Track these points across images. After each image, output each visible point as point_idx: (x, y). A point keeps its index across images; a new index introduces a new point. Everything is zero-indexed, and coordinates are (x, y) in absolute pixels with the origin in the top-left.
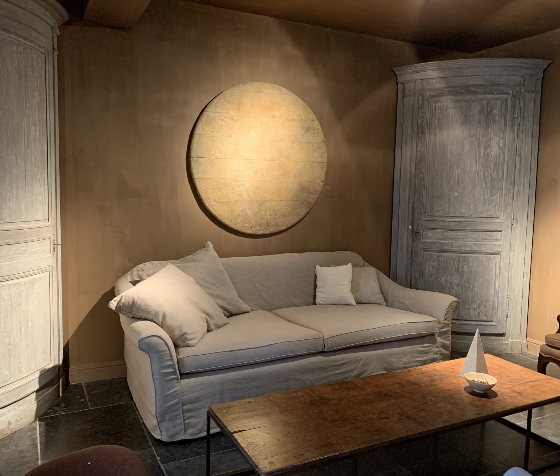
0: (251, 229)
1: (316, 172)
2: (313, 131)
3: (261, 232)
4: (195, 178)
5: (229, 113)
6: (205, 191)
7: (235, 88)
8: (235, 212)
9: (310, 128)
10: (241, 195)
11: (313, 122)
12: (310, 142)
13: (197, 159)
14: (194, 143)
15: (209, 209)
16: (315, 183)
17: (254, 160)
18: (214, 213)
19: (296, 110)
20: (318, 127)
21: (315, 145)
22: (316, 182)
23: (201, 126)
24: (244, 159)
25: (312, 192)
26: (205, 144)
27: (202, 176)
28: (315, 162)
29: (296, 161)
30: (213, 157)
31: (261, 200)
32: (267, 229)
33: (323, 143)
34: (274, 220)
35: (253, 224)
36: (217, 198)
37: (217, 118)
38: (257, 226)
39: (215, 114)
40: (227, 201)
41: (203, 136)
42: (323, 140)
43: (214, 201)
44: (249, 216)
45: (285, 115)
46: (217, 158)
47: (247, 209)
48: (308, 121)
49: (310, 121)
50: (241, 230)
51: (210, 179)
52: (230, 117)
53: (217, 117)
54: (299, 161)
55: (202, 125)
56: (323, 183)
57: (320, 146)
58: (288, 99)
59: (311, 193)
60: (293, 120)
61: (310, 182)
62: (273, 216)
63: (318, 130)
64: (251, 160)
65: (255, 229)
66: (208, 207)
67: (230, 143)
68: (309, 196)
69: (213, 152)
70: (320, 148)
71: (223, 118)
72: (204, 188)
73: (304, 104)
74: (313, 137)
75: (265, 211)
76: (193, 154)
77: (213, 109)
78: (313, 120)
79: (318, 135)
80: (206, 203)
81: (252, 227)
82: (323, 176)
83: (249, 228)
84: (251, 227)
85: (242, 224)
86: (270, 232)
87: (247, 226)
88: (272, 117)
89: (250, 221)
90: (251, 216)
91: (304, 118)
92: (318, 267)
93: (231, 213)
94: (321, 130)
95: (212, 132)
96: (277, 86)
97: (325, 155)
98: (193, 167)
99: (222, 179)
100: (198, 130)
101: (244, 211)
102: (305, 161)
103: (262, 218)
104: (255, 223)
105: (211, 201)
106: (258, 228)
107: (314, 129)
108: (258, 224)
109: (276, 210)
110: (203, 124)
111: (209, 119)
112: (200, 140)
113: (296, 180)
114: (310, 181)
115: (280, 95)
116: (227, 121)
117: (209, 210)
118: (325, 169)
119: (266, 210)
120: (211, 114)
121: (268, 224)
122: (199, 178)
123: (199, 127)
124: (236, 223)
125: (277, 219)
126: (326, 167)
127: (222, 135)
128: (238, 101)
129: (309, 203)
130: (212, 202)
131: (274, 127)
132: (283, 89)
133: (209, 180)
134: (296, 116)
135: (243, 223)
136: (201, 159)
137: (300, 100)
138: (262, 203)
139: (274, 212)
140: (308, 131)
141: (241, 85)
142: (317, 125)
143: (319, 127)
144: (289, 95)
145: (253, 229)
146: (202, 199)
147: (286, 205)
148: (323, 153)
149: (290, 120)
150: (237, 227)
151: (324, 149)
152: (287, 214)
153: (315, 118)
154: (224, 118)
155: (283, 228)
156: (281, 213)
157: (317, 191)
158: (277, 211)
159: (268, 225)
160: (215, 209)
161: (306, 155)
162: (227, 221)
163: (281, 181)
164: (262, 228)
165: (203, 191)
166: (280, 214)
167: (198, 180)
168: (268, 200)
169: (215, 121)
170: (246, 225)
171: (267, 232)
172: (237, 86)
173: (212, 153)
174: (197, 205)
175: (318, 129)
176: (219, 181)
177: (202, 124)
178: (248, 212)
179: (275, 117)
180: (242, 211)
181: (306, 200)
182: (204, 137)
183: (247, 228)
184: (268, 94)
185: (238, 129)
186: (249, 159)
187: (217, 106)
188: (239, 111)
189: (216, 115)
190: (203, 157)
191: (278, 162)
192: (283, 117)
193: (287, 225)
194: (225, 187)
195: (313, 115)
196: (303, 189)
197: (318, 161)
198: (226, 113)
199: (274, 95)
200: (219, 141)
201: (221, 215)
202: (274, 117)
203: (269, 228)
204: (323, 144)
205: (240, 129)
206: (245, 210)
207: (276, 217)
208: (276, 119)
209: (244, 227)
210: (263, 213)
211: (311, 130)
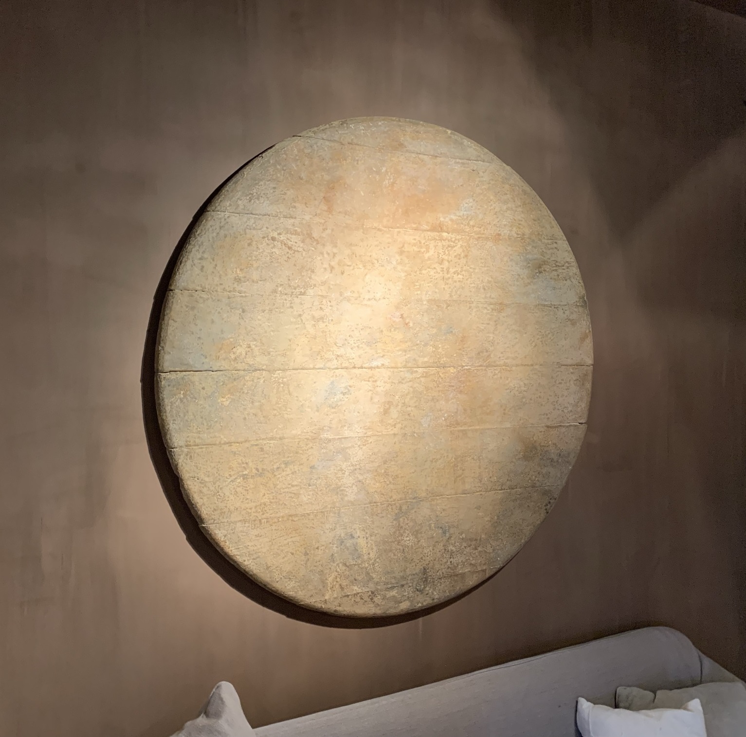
0: (372, 599)
1: (563, 396)
2: (555, 273)
3: (404, 607)
4: (176, 445)
5: (295, 218)
6: (212, 488)
7: (315, 133)
8: (317, 548)
9: (545, 263)
10: (338, 490)
11: (555, 245)
12: (545, 305)
13: (183, 378)
14: (171, 322)
15: (227, 550)
16: (563, 430)
17: (378, 367)
18: (246, 563)
19: (505, 207)
20: (568, 260)
21: (560, 313)
22: (564, 426)
23: (196, 261)
24: (346, 368)
25: (555, 459)
26: (213, 322)
27: (199, 437)
28: (560, 365)
29: (506, 365)
30: (240, 366)
31: (401, 499)
32: (421, 591)
33: (582, 306)
34: (445, 560)
35: (377, 583)
36: (256, 507)
37: (254, 232)
38: (393, 588)
39: (249, 219)
40: (290, 516)
41: (204, 295)
42: (583, 297)
43: (245, 521)
44: (366, 557)
45: (472, 223)
46: (256, 370)
47: (358, 533)
48: (540, 240)
49: (546, 241)
50: (338, 608)
51: (230, 443)
52: (299, 230)
53: (254, 229)
54: (517, 365)
55: (200, 259)
56: (584, 427)
57: (574, 316)
58: (481, 174)
59: (552, 460)
60: (497, 238)
61: (548, 427)
62: (440, 546)
63: (568, 268)
64: (371, 368)
65: (384, 597)
66: (222, 544)
67: (300, 315)
68: (544, 471)
69: (240, 350)
70: (573, 322)
71: (275, 234)
72: (207, 479)
73: (528, 189)
74: (554, 288)
75: (416, 533)
76: (167, 359)
77: (240, 202)
78: (553, 238)
79: (567, 283)
80: (217, 532)
82: (584, 405)
83: (366, 598)
84: (373, 593)
85: (342, 588)
86: (431, 602)
87: (360, 591)
88: (433, 229)
89: (368, 574)
90: (372, 556)
91: (527, 231)
93: (306, 554)
94: (575, 270)
95: (238, 280)
96: (449, 132)
97: (589, 344)
98: (168, 408)
99: (272, 439)
100: (186, 276)
101: (349, 543)
102: (532, 365)
103: (405, 559)
104: (383, 579)
105: (235, 522)
106: (394, 593)
107: (557, 266)
108: (393, 581)
109: (449, 527)
110: (205, 256)
111: (226, 236)
112: (193, 308)
113: (508, 425)
114: (549, 424)
115: (458, 160)
116: (290, 244)
117: (226, 554)
118: (589, 386)
119: (417, 531)
120: (234, 219)
121: (425, 577)
122: (191, 443)
123: (189, 263)
124: (321, 587)
125: (452, 554)
126: (590, 377)
127: (275, 291)
128: (327, 177)
129: (545, 493)
130: (239, 524)
131: (441, 262)
132: (466, 142)
133: (226, 447)
134: (505, 225)
135: (345, 582)
136: (196, 377)
137: (516, 178)
138: (404, 508)
139: (444, 533)
140: (540, 272)
141: (335, 123)
142: (564, 253)
143: (569, 257)
144: (483, 161)
145: (378, 598)
146: (200, 517)
147: (478, 508)
148: (583, 339)
149: (487, 239)
150: (325, 601)
151: (584, 325)
152: (483, 536)
154: (279, 234)
155: (471, 582)
156: (464, 535)
157: (569, 454)
158: (452, 531)
159: (426, 580)
160: (247, 547)
161: (536, 345)
162: (292, 584)
163: (462, 431)
164: (408, 592)
165: (205, 490)
166: (463, 539)
167: (185, 450)
168: (424, 495)
169: (249, 245)
170: (356, 589)
171: (422, 602)
172: (322, 127)
173: (238, 352)
174: (185, 537)
175: (567, 264)
176: (262, 449)
177: (199, 256)
178: (362, 542)
179: (442, 230)
180: (342, 543)
181: (538, 484)
182: (208, 299)
183: (358, 599)
184: (421, 156)
185: (325, 269)
186: (362, 368)
187: (255, 191)
188: (330, 210)
189: (252, 221)
190: (206, 367)
191: (452, 370)
192: (467, 229)
193: (484, 571)
194: (283, 466)
195: (554, 223)
196: (529, 449)
197: (569, 362)
198: (285, 217)
199: (439, 160)
200: (264, 311)
201: (268, 568)
202: (438, 228)
203: (427, 589)
204: (581, 309)
205: (332, 268)
206: (352, 537)
207: (451, 548)
208: (445, 234)
209: (348, 596)
210: (409, 540)
211: (547, 268)
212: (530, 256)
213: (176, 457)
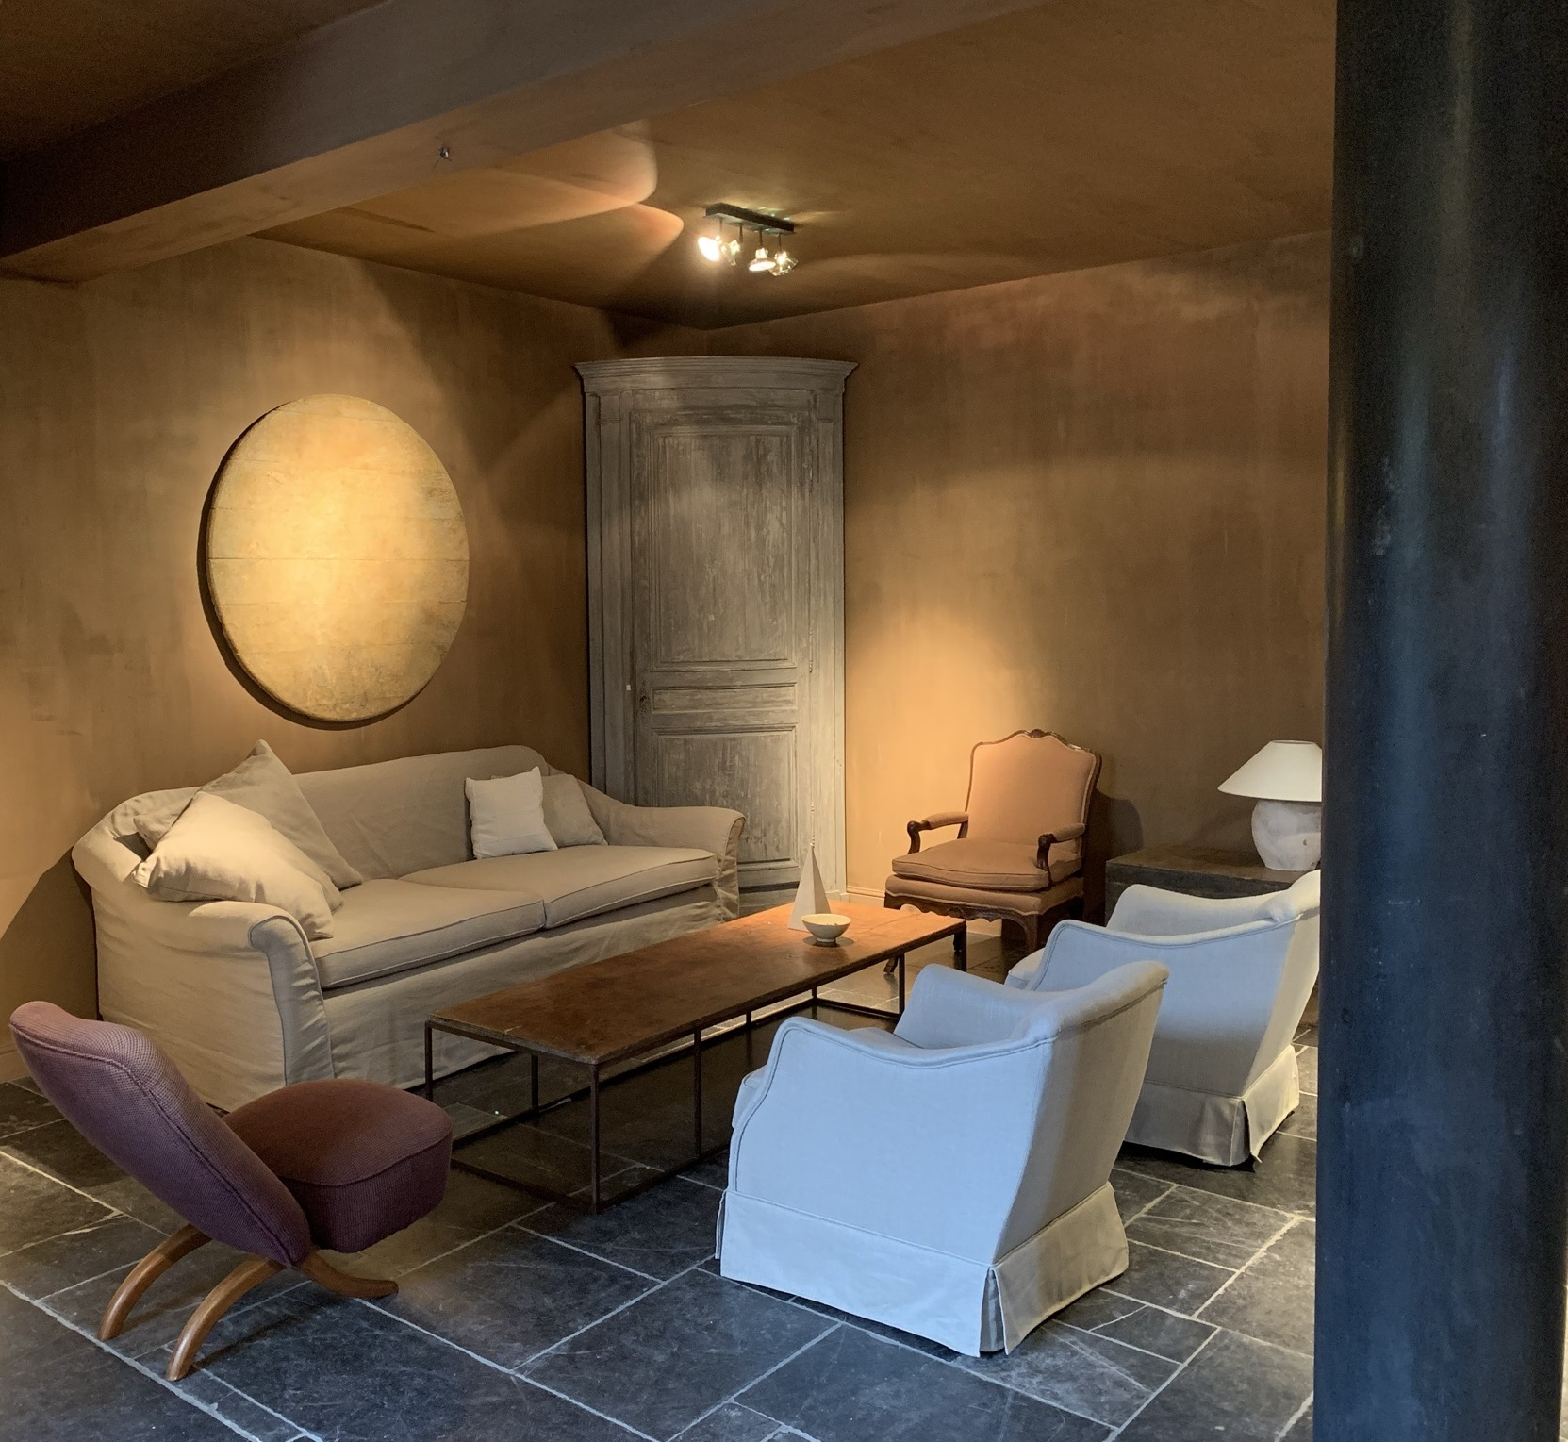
0: (333, 708)
1: (450, 581)
2: (441, 496)
3: (354, 716)
4: (220, 603)
5: (280, 462)
6: (240, 630)
8: (301, 673)
9: (435, 489)
10: (312, 638)
11: (440, 477)
12: (435, 519)
13: (222, 563)
14: (215, 528)
15: (249, 670)
17: (333, 559)
18: (261, 678)
19: (407, 452)
20: (449, 487)
21: (446, 525)
22: (451, 603)
23: (227, 491)
24: (313, 559)
25: (446, 623)
26: (237, 529)
27: (234, 599)
28: (447, 560)
29: (412, 559)
30: (253, 556)
31: (350, 646)
32: (365, 706)
33: (460, 519)
34: (378, 688)
35: (337, 699)
36: (266, 645)
37: (258, 472)
38: (346, 703)
39: (253, 464)
40: (285, 652)
41: (231, 511)
42: (460, 513)
43: (259, 653)
44: (330, 681)
45: (386, 463)
46: (262, 559)
47: (325, 666)
48: (431, 474)
49: (434, 475)
50: (314, 714)
51: (250, 604)
52: (282, 470)
53: (258, 470)
54: (419, 560)
55: (230, 489)
56: (464, 604)
57: (455, 527)
58: (390, 429)
59: (444, 625)
60: (403, 473)
61: (440, 602)
62: (375, 679)
63: (449, 492)
64: (328, 559)
65: (342, 709)
66: (246, 666)
67: (286, 524)
68: (440, 632)
69: (253, 546)
70: (455, 531)
71: (269, 473)
72: (240, 626)
73: (420, 438)
74: (441, 507)
75: (360, 669)
76: (215, 549)
77: (250, 454)
78: (438, 472)
79: (450, 503)
80: (244, 658)
81: (335, 706)
82: (464, 588)
83: (330, 706)
85: (316, 700)
86: (371, 713)
87: (327, 703)
88: (362, 467)
89: (331, 692)
90: (334, 681)
91: (422, 468)
92: (469, 781)
93: (295, 676)
94: (454, 494)
95: (250, 502)
96: (369, 402)
97: (466, 544)
98: (215, 581)
99: (272, 602)
100: (221, 500)
101: (320, 671)
102: (429, 560)
103: (354, 685)
104: (341, 696)
105: (255, 654)
106: (347, 706)
107: (442, 491)
108: (347, 698)
109: (380, 666)
110: (233, 486)
111: (241, 473)
112: (226, 519)
113: (415, 600)
114: (441, 600)
115: (375, 421)
116: (278, 478)
117: (250, 672)
118: (467, 575)
120: (247, 466)
121: (366, 698)
122: (231, 602)
123: (223, 492)
124: (304, 698)
125: (382, 683)
126: (467, 569)
127: (271, 509)
128: (297, 436)
129: (439, 647)
131: (368, 489)
132: (380, 408)
133: (247, 606)
134: (407, 464)
135: (318, 697)
136: (231, 562)
137: (412, 432)
138: (352, 652)
139: (377, 670)
140: (431, 496)
141: (300, 401)
142: (446, 482)
143: (452, 487)
144: (391, 421)
145: (338, 709)
146: (235, 649)
147: (398, 654)
148: (461, 543)
149: (396, 474)
150: (308, 708)
151: (462, 533)
152: (402, 674)
153: (442, 468)
154: (272, 473)
155: (395, 704)
156: (389, 672)
157: (455, 622)
158: (382, 668)
159: (367, 700)
160: (261, 668)
161: (431, 546)
162: (287, 694)
163: (386, 603)
164: (355, 706)
165: (237, 632)
166: (388, 674)
167: (226, 606)
168: (363, 644)
169: (255, 480)
170: (325, 701)
171: (365, 714)
174: (224, 662)
175: (448, 490)
176: (267, 609)
177: (229, 487)
178: (327, 672)
179: (368, 468)
180: (315, 671)
181: (436, 641)
182: (235, 515)
183: (325, 708)
184: (352, 419)
185: (299, 494)
186: (323, 559)
187: (257, 446)
188: (300, 456)
189: (256, 465)
190: (234, 556)
191: (378, 562)
192: (383, 467)
193: (402, 697)
194: (279, 620)
195: (439, 461)
196: (430, 618)
197: (453, 558)
198: (274, 462)
199: (363, 421)
200: (265, 521)
201: (275, 682)
202: (366, 467)
203: (368, 705)
204: (459, 522)
205: (303, 494)
206: (321, 668)
207: (381, 680)
208: (370, 471)
209: (319, 705)
210: (355, 673)
211: (436, 493)
212: (424, 486)
213: (221, 611)
